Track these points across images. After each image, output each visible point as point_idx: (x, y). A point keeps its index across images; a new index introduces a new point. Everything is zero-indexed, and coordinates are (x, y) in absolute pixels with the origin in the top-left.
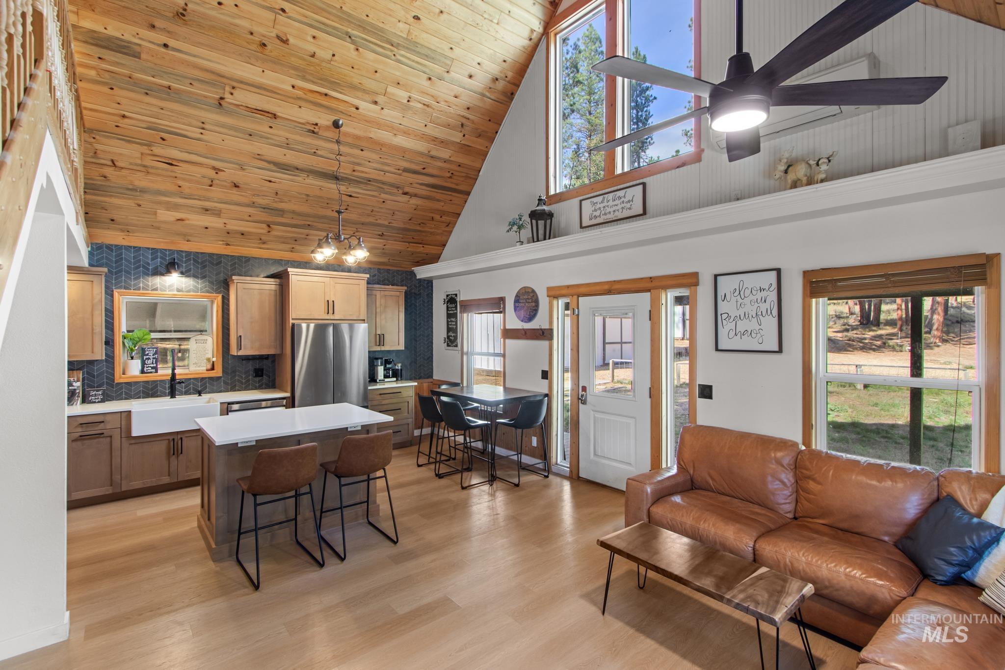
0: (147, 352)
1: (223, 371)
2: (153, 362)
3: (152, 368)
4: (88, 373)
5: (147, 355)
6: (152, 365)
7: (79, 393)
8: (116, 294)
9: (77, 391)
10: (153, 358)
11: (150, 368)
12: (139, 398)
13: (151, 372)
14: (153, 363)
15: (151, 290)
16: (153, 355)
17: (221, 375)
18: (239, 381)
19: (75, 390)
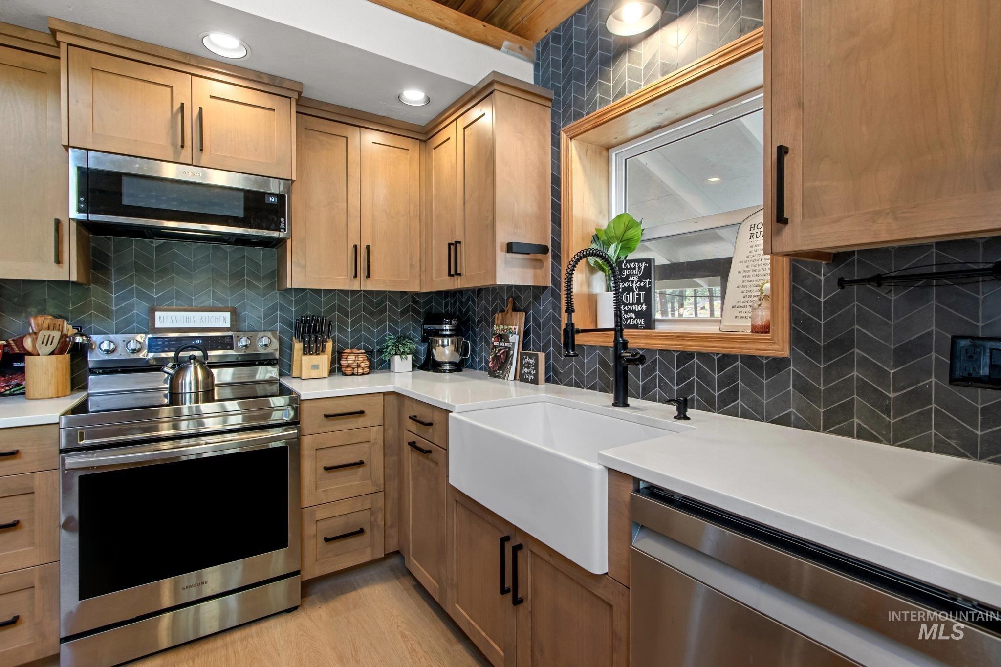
0: (626, 272)
1: (796, 339)
2: (639, 299)
3: (639, 314)
4: (535, 319)
5: (626, 279)
6: (637, 308)
7: (513, 355)
8: (564, 137)
9: (511, 352)
10: (641, 289)
11: (633, 315)
12: (593, 388)
13: (635, 327)
14: (638, 303)
15: (614, 100)
16: (640, 280)
17: (786, 353)
18: (864, 389)
19: (509, 348)
